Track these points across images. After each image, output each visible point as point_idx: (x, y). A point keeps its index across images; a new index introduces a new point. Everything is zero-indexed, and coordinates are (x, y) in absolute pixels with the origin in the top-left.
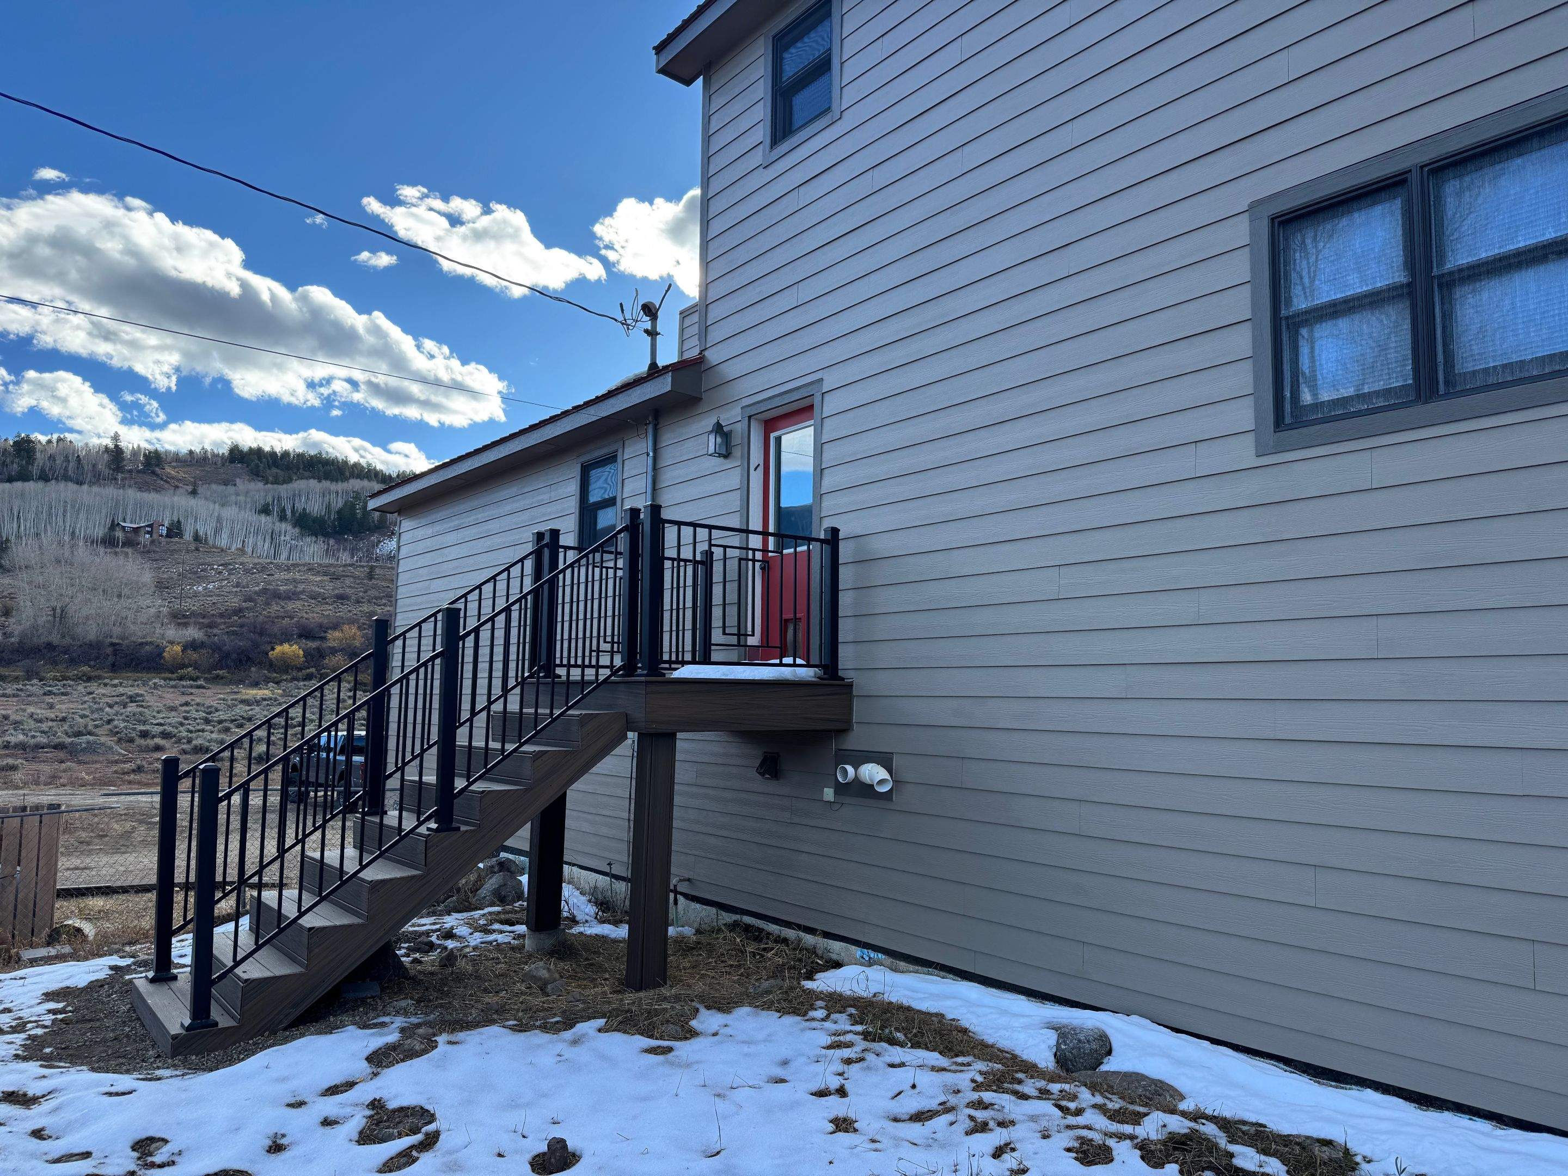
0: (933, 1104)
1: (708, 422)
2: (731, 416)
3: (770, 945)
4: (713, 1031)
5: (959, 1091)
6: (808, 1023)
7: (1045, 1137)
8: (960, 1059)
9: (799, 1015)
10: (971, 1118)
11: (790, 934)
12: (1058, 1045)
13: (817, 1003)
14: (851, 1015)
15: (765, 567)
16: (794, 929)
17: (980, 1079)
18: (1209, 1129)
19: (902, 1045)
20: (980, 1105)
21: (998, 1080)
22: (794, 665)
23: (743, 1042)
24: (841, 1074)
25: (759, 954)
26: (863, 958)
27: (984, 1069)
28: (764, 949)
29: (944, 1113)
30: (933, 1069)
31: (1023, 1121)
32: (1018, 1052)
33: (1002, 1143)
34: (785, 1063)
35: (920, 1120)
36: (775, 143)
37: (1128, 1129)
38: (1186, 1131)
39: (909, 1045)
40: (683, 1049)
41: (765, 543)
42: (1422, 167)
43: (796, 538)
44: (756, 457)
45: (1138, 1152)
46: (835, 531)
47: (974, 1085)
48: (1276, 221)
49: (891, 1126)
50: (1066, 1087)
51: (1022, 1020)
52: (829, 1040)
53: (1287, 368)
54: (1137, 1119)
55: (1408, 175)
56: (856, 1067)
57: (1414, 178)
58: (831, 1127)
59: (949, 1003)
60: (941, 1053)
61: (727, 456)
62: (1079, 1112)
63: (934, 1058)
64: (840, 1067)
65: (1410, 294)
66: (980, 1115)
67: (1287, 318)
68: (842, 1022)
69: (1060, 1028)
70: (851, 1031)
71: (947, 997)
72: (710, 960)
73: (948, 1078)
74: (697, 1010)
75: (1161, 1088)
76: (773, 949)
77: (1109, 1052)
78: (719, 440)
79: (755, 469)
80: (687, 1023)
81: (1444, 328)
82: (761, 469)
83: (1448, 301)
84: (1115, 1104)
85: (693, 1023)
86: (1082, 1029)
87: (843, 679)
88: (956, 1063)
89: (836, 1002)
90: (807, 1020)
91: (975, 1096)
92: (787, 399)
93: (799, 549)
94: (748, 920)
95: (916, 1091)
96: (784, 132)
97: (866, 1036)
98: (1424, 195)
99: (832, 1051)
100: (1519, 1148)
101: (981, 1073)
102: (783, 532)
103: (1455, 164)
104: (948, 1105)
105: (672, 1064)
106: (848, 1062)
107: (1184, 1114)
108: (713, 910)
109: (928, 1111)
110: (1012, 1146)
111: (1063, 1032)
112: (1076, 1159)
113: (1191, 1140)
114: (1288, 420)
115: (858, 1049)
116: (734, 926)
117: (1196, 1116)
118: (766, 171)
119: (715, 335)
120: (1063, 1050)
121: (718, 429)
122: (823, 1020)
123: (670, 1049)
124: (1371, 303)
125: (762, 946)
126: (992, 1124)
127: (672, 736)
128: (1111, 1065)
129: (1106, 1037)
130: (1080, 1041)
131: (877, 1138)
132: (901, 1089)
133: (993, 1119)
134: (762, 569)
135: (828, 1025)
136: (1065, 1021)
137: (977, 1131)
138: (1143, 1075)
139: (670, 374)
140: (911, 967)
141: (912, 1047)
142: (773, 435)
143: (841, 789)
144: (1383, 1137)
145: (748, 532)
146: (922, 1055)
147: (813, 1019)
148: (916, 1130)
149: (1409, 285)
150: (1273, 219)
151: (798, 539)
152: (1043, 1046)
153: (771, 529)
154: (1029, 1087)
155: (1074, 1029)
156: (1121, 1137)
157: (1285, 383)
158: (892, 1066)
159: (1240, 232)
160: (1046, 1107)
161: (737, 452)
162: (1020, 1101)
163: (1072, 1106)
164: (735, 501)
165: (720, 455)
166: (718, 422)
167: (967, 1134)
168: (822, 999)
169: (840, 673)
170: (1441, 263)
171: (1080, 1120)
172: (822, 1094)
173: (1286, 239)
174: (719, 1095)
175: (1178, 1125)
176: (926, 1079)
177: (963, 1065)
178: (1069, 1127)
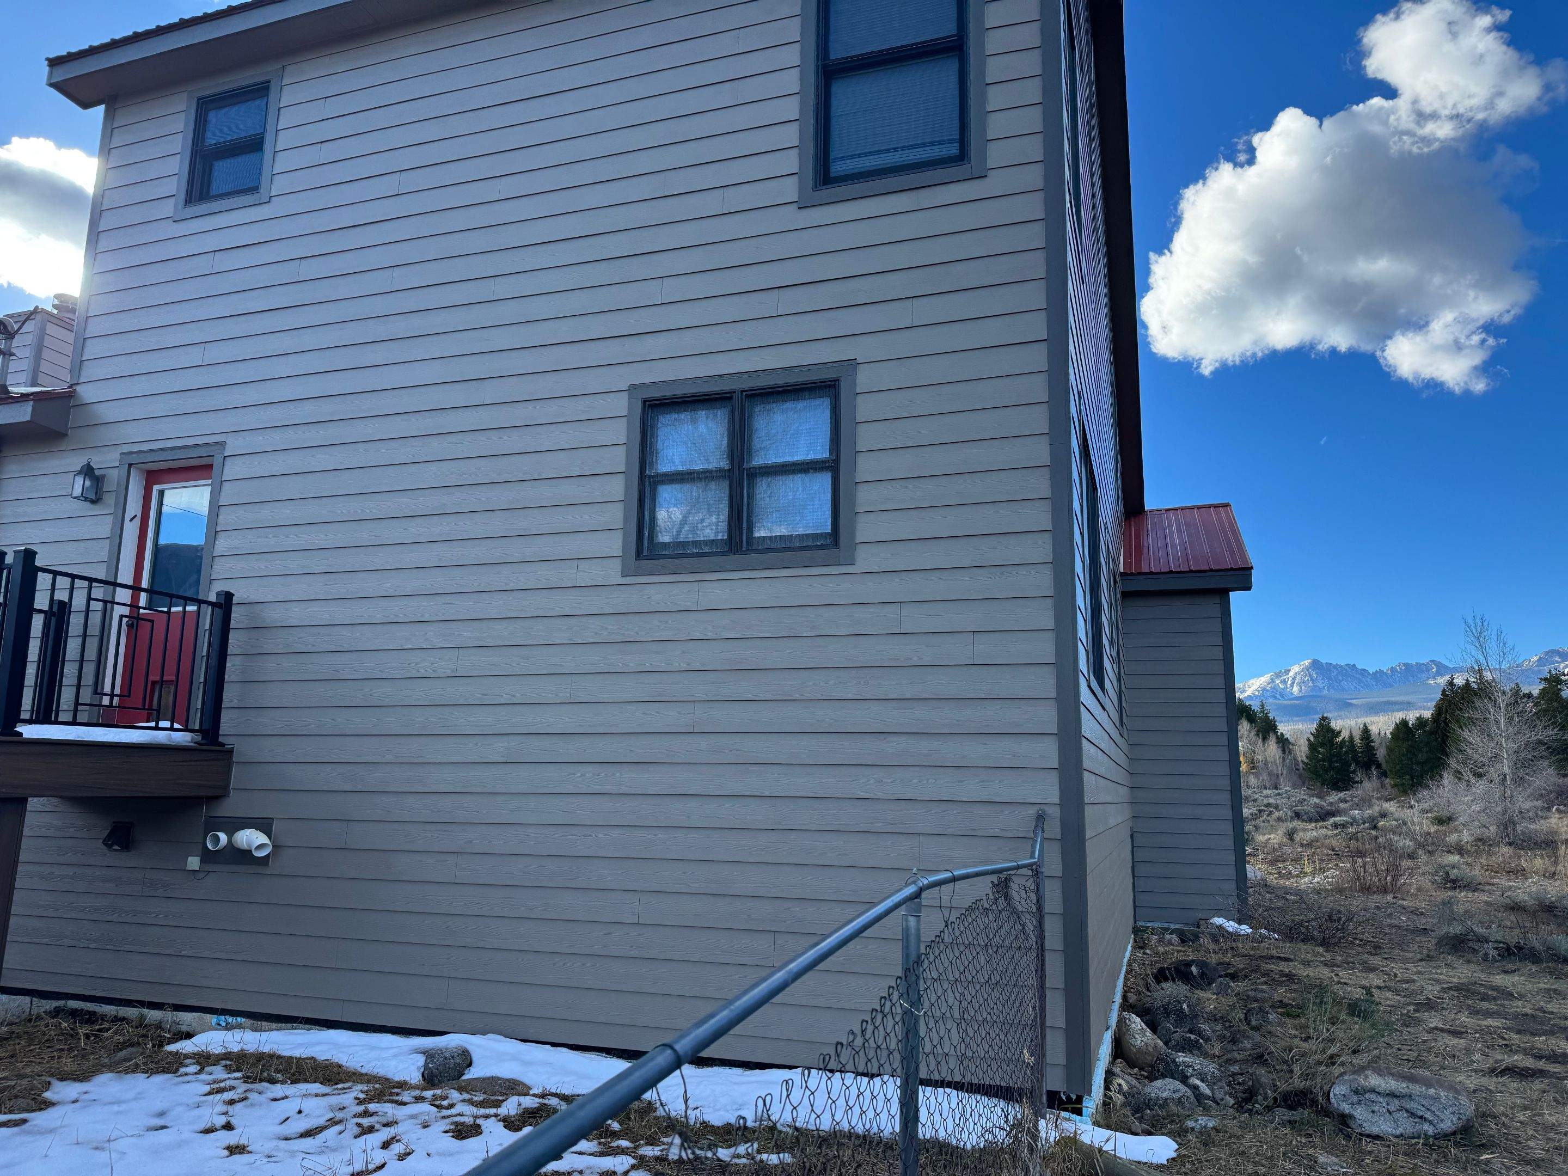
0: (321, 1121)
1: (78, 462)
2: (105, 461)
3: (106, 1025)
4: (73, 1098)
5: (344, 1108)
6: (181, 1078)
7: (425, 1127)
8: (340, 1086)
9: (170, 1073)
10: (359, 1125)
11: (131, 1012)
12: (426, 1064)
13: (186, 1061)
14: (226, 1066)
15: (132, 624)
16: (136, 1007)
17: (362, 1096)
18: (554, 1101)
19: (283, 1082)
20: (366, 1114)
21: (378, 1094)
22: (172, 729)
23: (110, 1103)
24: (226, 1113)
25: (92, 1034)
26: (219, 1024)
27: (365, 1088)
28: (100, 1030)
29: (333, 1126)
30: (317, 1095)
31: (405, 1120)
32: (390, 1076)
33: (389, 1138)
34: (161, 1114)
35: (310, 1136)
36: (190, 202)
37: (492, 1111)
38: (537, 1105)
39: (289, 1082)
40: (39, 1119)
41: (135, 598)
42: (742, 391)
43: (172, 596)
44: (134, 507)
45: (502, 1124)
46: (229, 596)
47: (358, 1101)
48: (647, 403)
49: (283, 1144)
50: (438, 1092)
51: (391, 1052)
52: (207, 1088)
53: (647, 512)
54: (498, 1104)
55: (733, 395)
56: (238, 1106)
57: (737, 398)
58: (226, 1153)
59: (318, 1048)
60: (321, 1083)
61: (94, 502)
62: (451, 1106)
63: (316, 1087)
64: (224, 1108)
65: (731, 478)
66: (366, 1122)
67: (650, 477)
68: (218, 1072)
69: (427, 1051)
70: (229, 1078)
71: (318, 1044)
72: (32, 1047)
73: (334, 1100)
74: (49, 1083)
75: (514, 1083)
76: (110, 1029)
77: (470, 1065)
78: (88, 483)
79: (131, 520)
80: (39, 1095)
81: (748, 505)
82: (137, 521)
83: (752, 486)
84: (479, 1097)
85: (47, 1095)
86: (447, 1049)
87: (223, 745)
88: (337, 1089)
89: (204, 1060)
90: (180, 1076)
91: (362, 1108)
92: (181, 454)
93: (173, 609)
94: (73, 1004)
95: (303, 1115)
96: (201, 193)
97: (246, 1079)
98: (742, 412)
99: (212, 1096)
100: (759, 1079)
101: (362, 1091)
102: (156, 589)
103: (761, 395)
104: (336, 1119)
105: (30, 1133)
106: (231, 1102)
107: (534, 1095)
108: (28, 999)
109: (316, 1128)
110: (398, 1138)
111: (429, 1054)
112: (453, 1137)
113: (541, 1110)
114: (645, 553)
115: (240, 1090)
116: (56, 1012)
117: (543, 1096)
118: (176, 225)
119: (90, 371)
120: (430, 1068)
121: (88, 471)
122: (196, 1073)
123: (24, 1121)
124: (706, 478)
125: (97, 1027)
126: (377, 1126)
127: (22, 802)
128: (471, 1074)
129: (468, 1052)
130: (445, 1058)
131: (274, 1153)
132: (288, 1116)
133: (378, 1122)
134: (130, 626)
135: (202, 1077)
136: (431, 1046)
137: (365, 1134)
138: (498, 1078)
139: (31, 403)
140: (274, 1025)
141: (291, 1083)
142: (156, 488)
143: (208, 857)
144: (675, 1088)
145: (115, 584)
146: (303, 1087)
147: (186, 1074)
148: (308, 1143)
149: (729, 470)
150: (644, 402)
151: (173, 598)
152: (413, 1068)
153: (145, 584)
154: (406, 1096)
155: (440, 1050)
156: (487, 1117)
157: (645, 525)
158: (275, 1100)
159: (620, 405)
160: (425, 1107)
161: (110, 499)
162: (399, 1107)
163: (445, 1103)
164: (102, 551)
165: (86, 499)
166: (88, 464)
167: (356, 1137)
168: (191, 1057)
169: (221, 739)
170: (749, 461)
171: (453, 1111)
172: (207, 1131)
173: (653, 418)
174: (97, 1148)
175: (529, 1102)
176: (310, 1105)
177: (344, 1089)
178: (444, 1117)
